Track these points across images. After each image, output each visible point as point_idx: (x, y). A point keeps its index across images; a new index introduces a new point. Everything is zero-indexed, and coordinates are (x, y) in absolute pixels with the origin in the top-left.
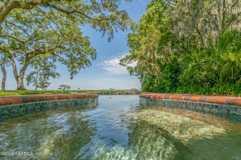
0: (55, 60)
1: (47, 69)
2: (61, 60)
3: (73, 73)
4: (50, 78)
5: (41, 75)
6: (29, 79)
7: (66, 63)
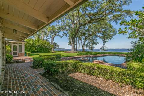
0: (96, 37)
1: (93, 41)
2: (98, 36)
3: (105, 42)
4: (95, 45)
5: (91, 44)
6: (87, 46)
7: (101, 38)
